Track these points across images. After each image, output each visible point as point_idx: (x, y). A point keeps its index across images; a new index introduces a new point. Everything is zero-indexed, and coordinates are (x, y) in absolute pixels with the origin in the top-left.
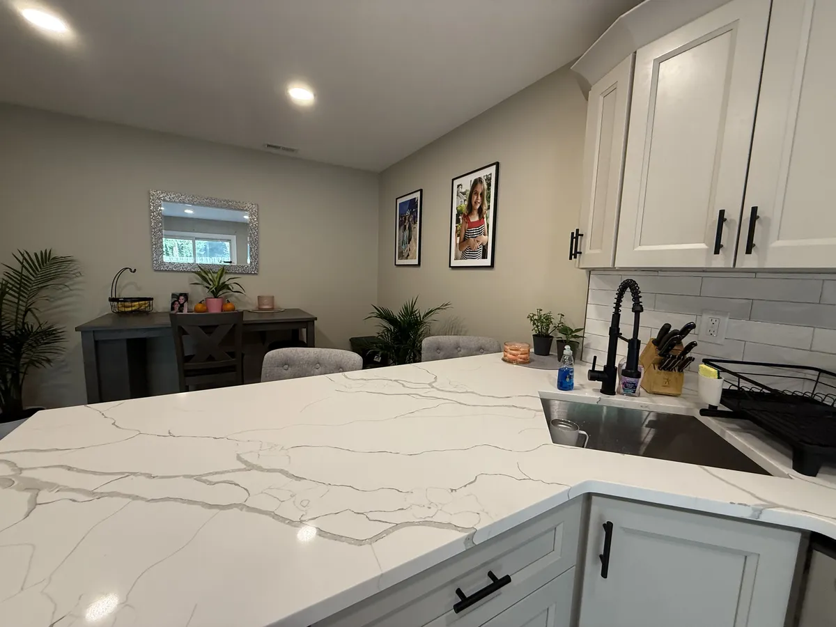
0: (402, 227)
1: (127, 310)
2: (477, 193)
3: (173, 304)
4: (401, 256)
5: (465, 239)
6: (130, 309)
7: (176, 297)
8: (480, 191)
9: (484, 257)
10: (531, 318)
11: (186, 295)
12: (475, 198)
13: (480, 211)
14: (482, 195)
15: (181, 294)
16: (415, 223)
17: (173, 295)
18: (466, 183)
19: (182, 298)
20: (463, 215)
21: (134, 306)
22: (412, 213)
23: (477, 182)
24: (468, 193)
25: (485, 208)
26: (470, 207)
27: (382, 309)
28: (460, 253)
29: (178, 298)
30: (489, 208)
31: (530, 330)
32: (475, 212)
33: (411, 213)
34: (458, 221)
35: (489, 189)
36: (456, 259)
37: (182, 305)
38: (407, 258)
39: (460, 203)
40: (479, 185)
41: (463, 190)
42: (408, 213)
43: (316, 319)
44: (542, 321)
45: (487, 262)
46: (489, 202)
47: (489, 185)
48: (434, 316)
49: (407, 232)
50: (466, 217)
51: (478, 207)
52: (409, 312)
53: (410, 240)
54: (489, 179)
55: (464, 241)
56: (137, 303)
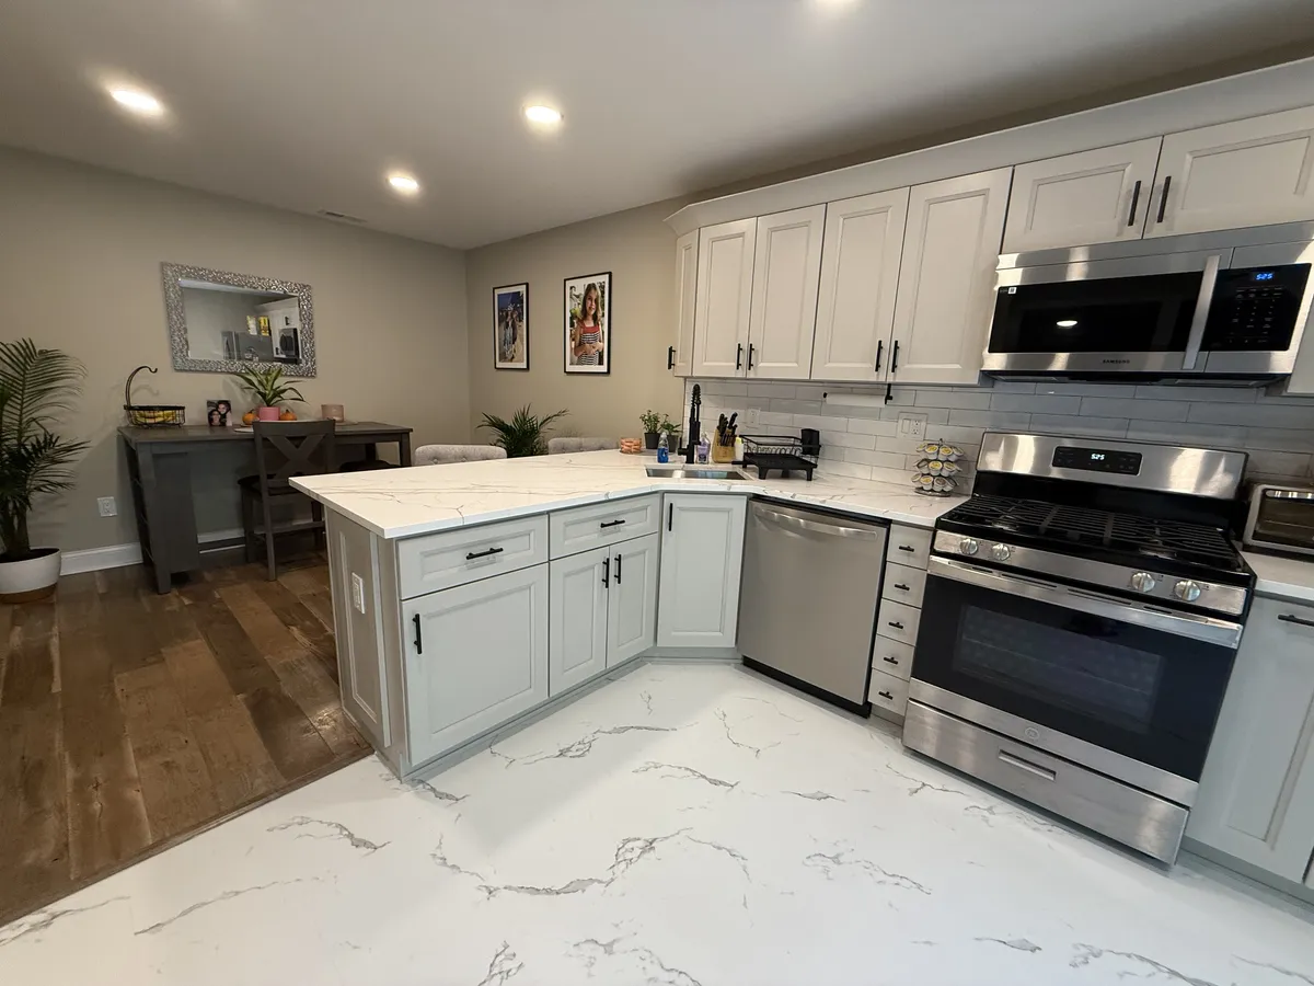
0: (503, 324)
1: (148, 421)
2: (591, 299)
3: (210, 414)
4: (503, 357)
5: (580, 344)
6: (152, 421)
7: (213, 406)
8: (594, 298)
9: (601, 363)
10: (642, 418)
11: (227, 403)
12: (589, 302)
13: (595, 318)
14: (596, 301)
15: (221, 402)
16: (521, 321)
17: (210, 403)
18: (580, 287)
19: (222, 406)
20: (579, 319)
21: (159, 416)
22: (515, 308)
23: (590, 288)
24: (582, 297)
25: (600, 315)
26: (585, 312)
27: (494, 417)
28: (576, 358)
29: (217, 407)
30: (603, 315)
31: (642, 429)
32: (590, 318)
33: (513, 309)
34: (572, 325)
35: (603, 297)
36: (572, 364)
37: (224, 416)
38: (511, 360)
39: (573, 306)
40: (593, 291)
41: (577, 294)
42: (511, 308)
43: (412, 430)
44: (651, 421)
45: (604, 368)
46: (603, 309)
47: (603, 293)
48: (550, 425)
49: (510, 331)
50: (581, 322)
51: (593, 312)
52: (523, 419)
53: (514, 340)
54: (602, 287)
55: (580, 346)
56: (161, 413)
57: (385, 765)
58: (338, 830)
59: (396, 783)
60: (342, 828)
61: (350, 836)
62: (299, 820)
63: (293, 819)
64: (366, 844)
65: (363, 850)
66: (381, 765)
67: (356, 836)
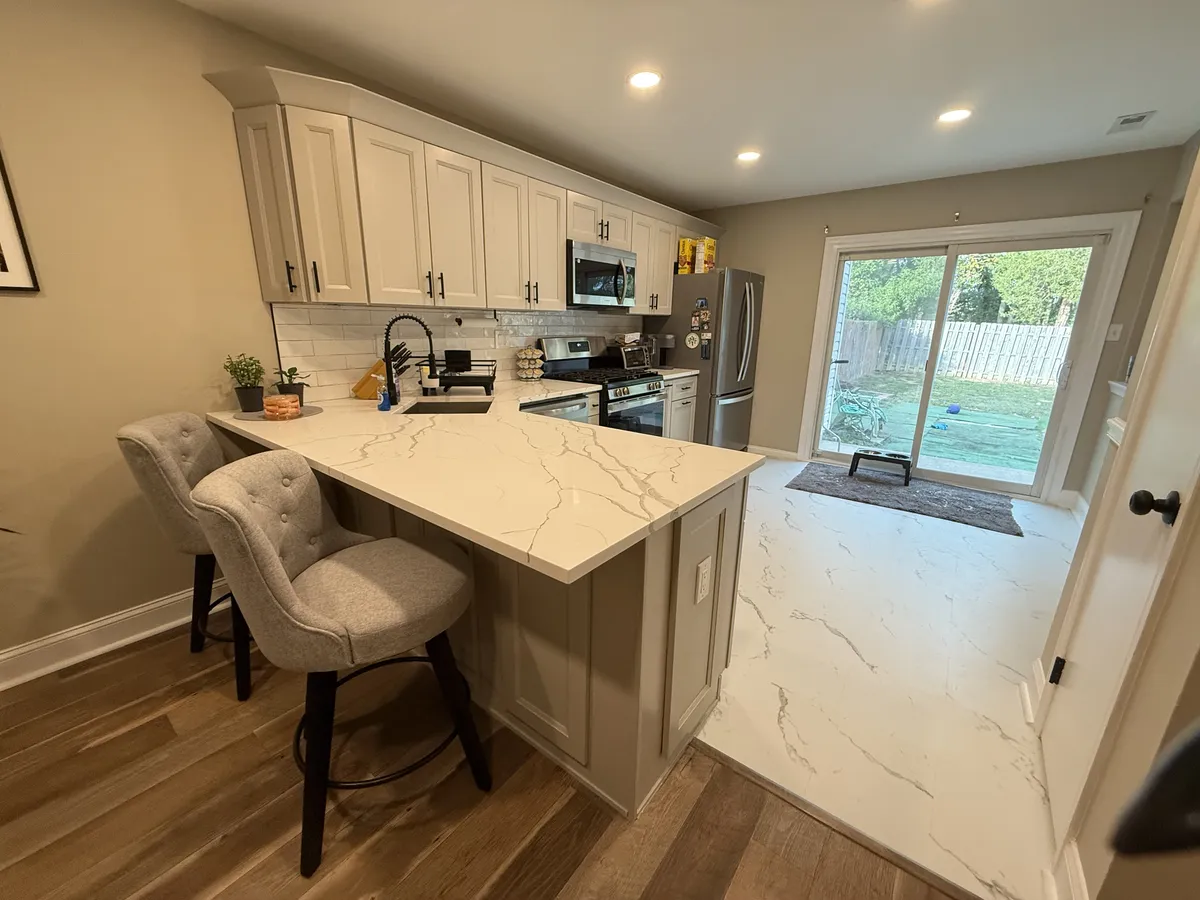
57: (705, 723)
58: (783, 720)
59: (721, 705)
60: (780, 718)
61: (782, 709)
62: (793, 755)
63: (793, 760)
64: (782, 695)
65: (787, 695)
66: (706, 726)
67: (780, 705)
